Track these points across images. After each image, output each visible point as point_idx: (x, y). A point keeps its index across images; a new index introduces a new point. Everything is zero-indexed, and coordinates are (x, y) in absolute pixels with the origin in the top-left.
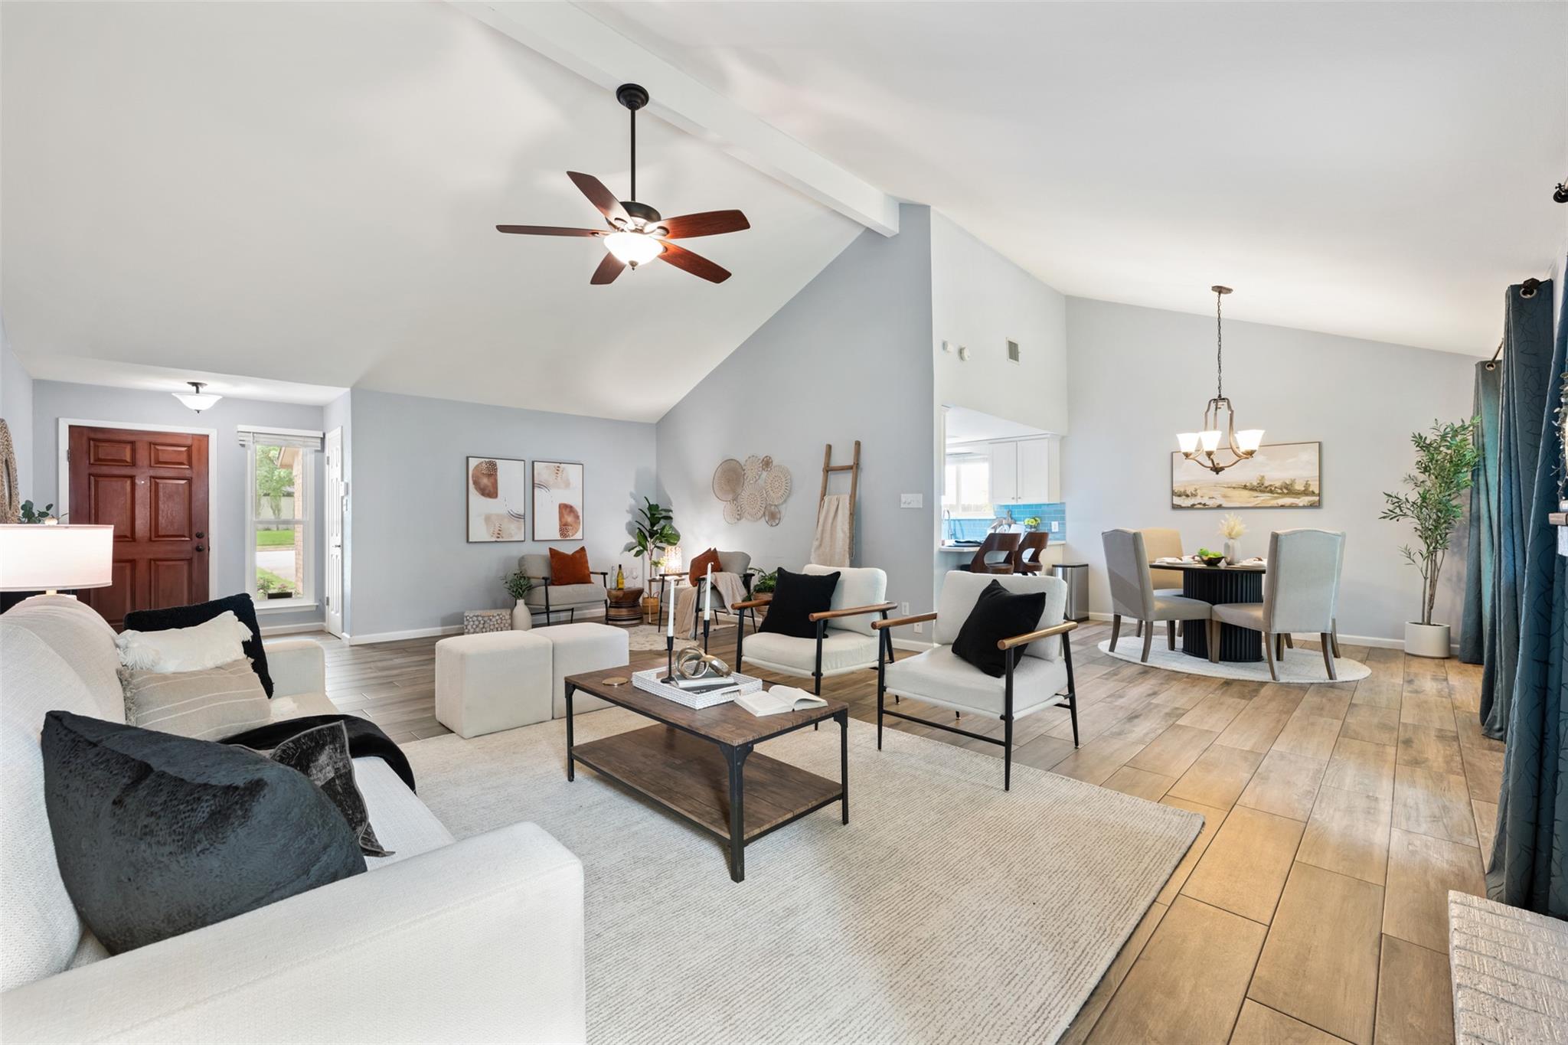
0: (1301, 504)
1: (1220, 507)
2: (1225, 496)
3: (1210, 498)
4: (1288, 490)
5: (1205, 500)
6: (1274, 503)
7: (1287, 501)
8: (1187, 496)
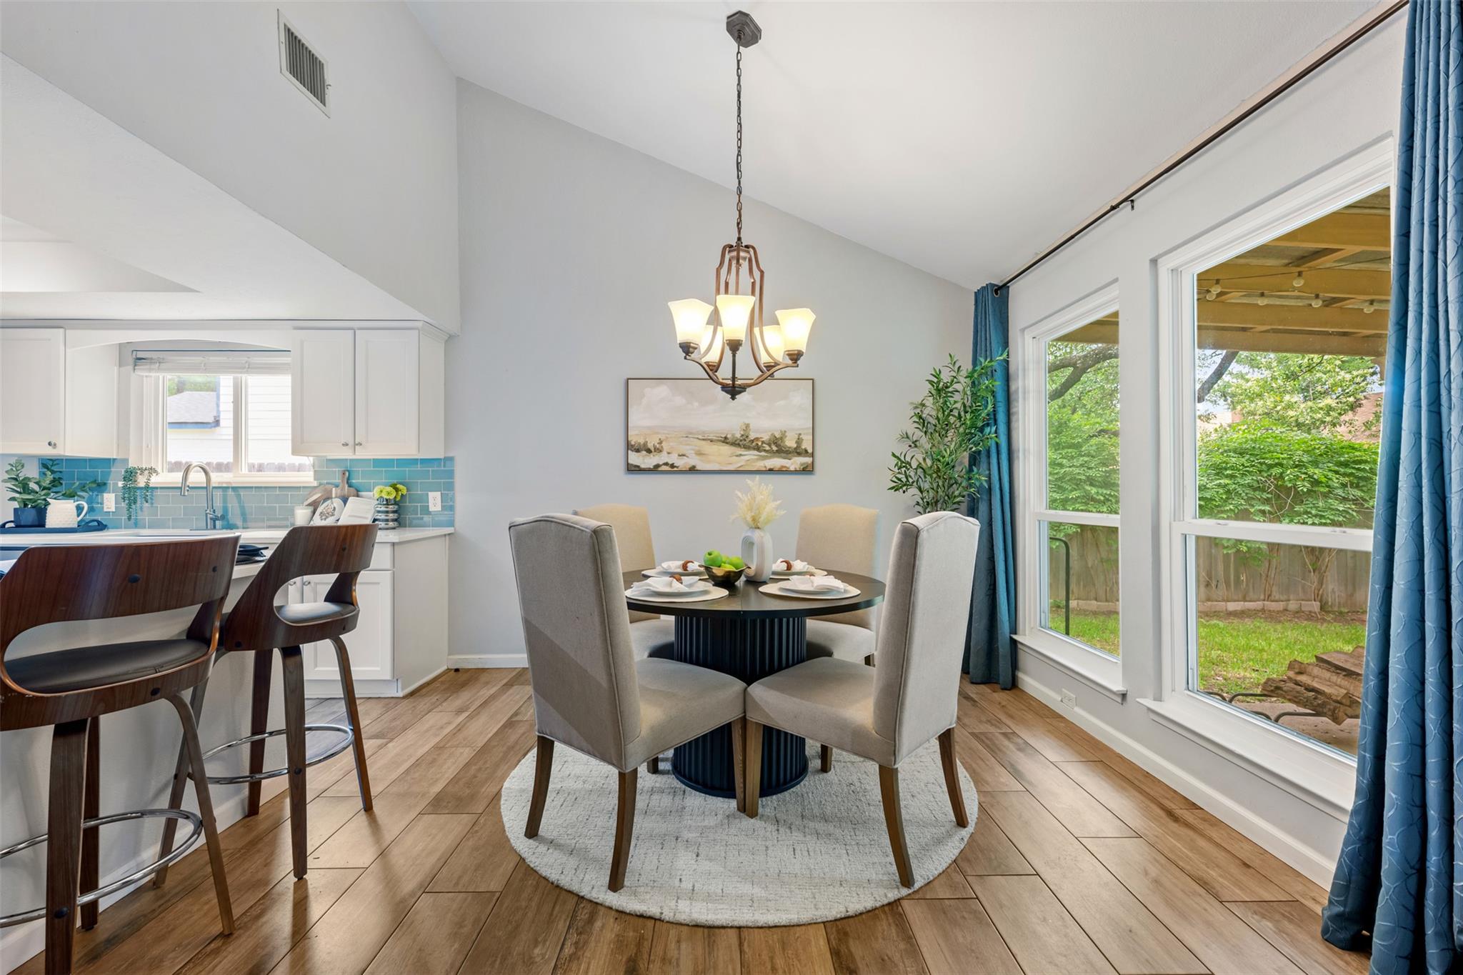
0: (792, 468)
1: (693, 470)
2: (699, 453)
3: (679, 455)
4: (777, 447)
5: (673, 459)
6: (761, 465)
7: (777, 462)
8: (649, 451)
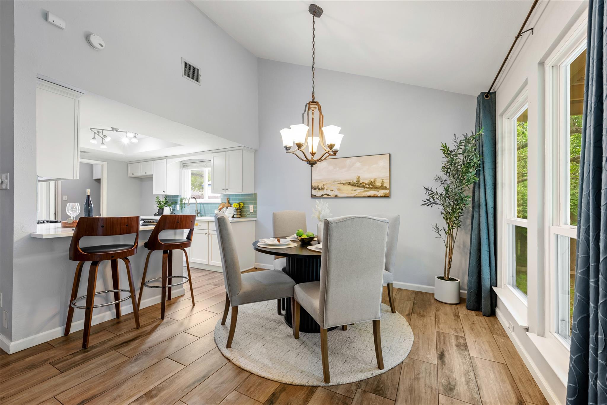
0: (379, 195)
1: (336, 197)
2: (339, 190)
3: (331, 191)
4: (372, 186)
5: (329, 192)
6: (365, 194)
7: (372, 193)
8: (319, 189)
